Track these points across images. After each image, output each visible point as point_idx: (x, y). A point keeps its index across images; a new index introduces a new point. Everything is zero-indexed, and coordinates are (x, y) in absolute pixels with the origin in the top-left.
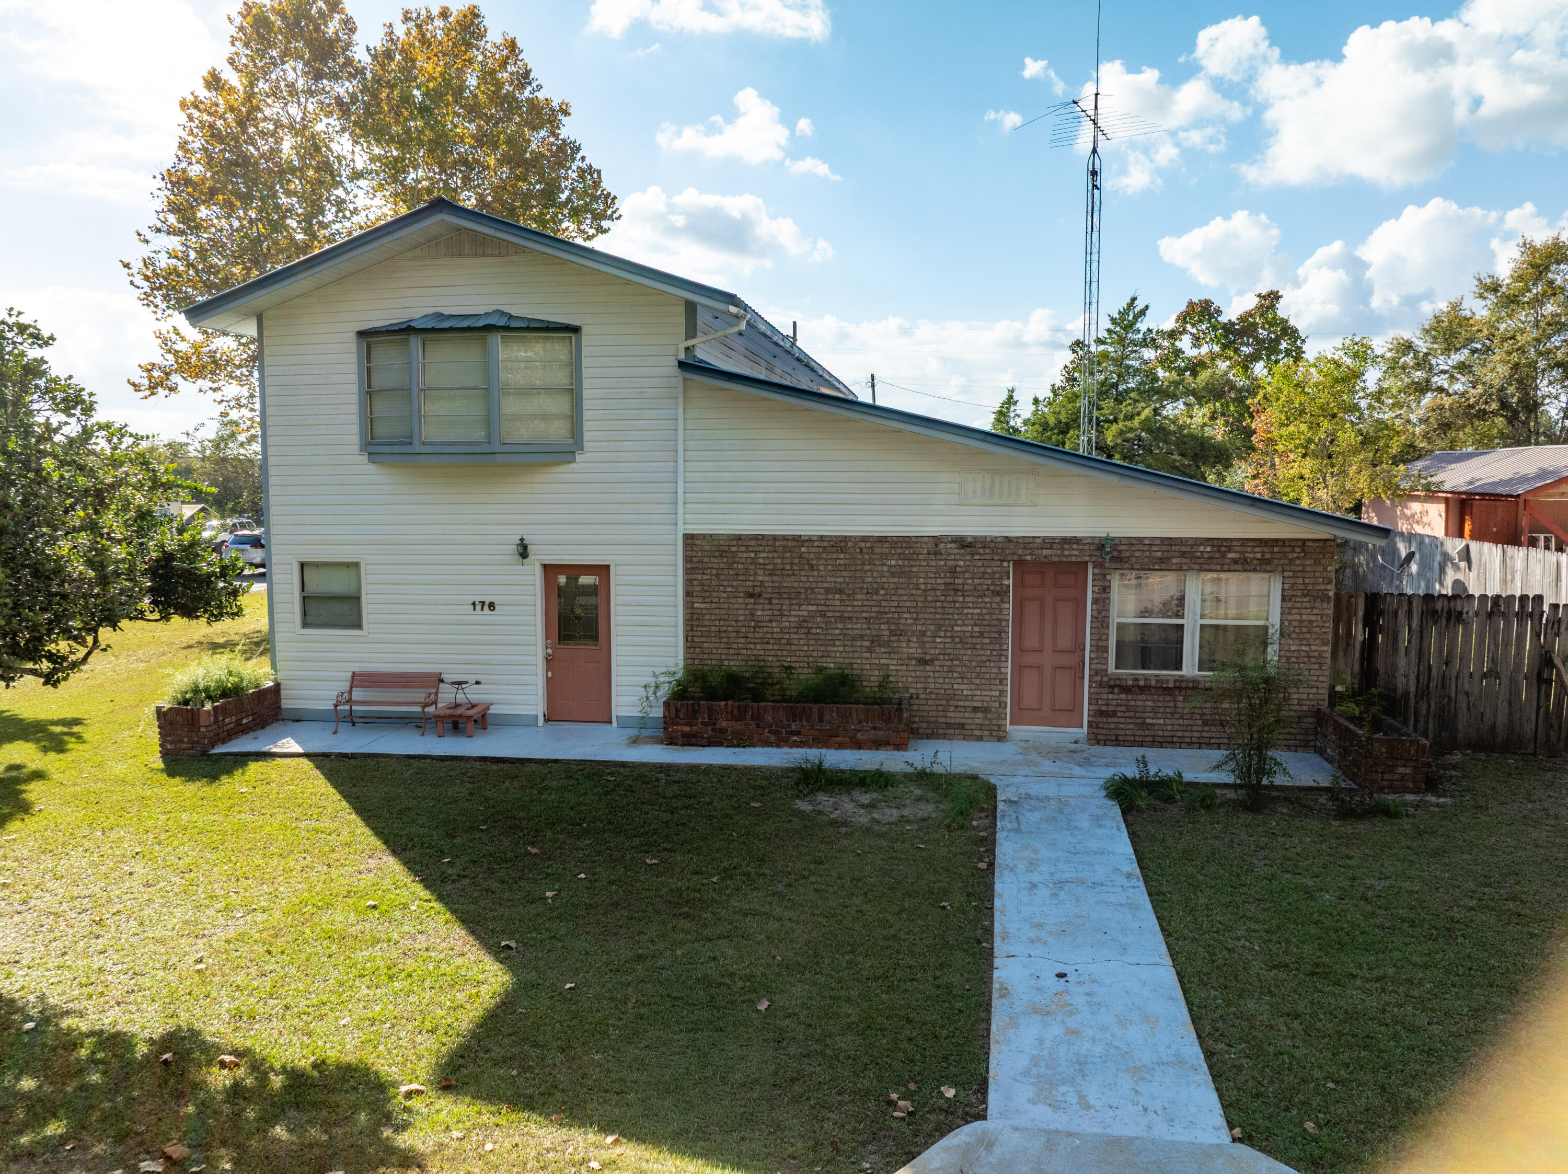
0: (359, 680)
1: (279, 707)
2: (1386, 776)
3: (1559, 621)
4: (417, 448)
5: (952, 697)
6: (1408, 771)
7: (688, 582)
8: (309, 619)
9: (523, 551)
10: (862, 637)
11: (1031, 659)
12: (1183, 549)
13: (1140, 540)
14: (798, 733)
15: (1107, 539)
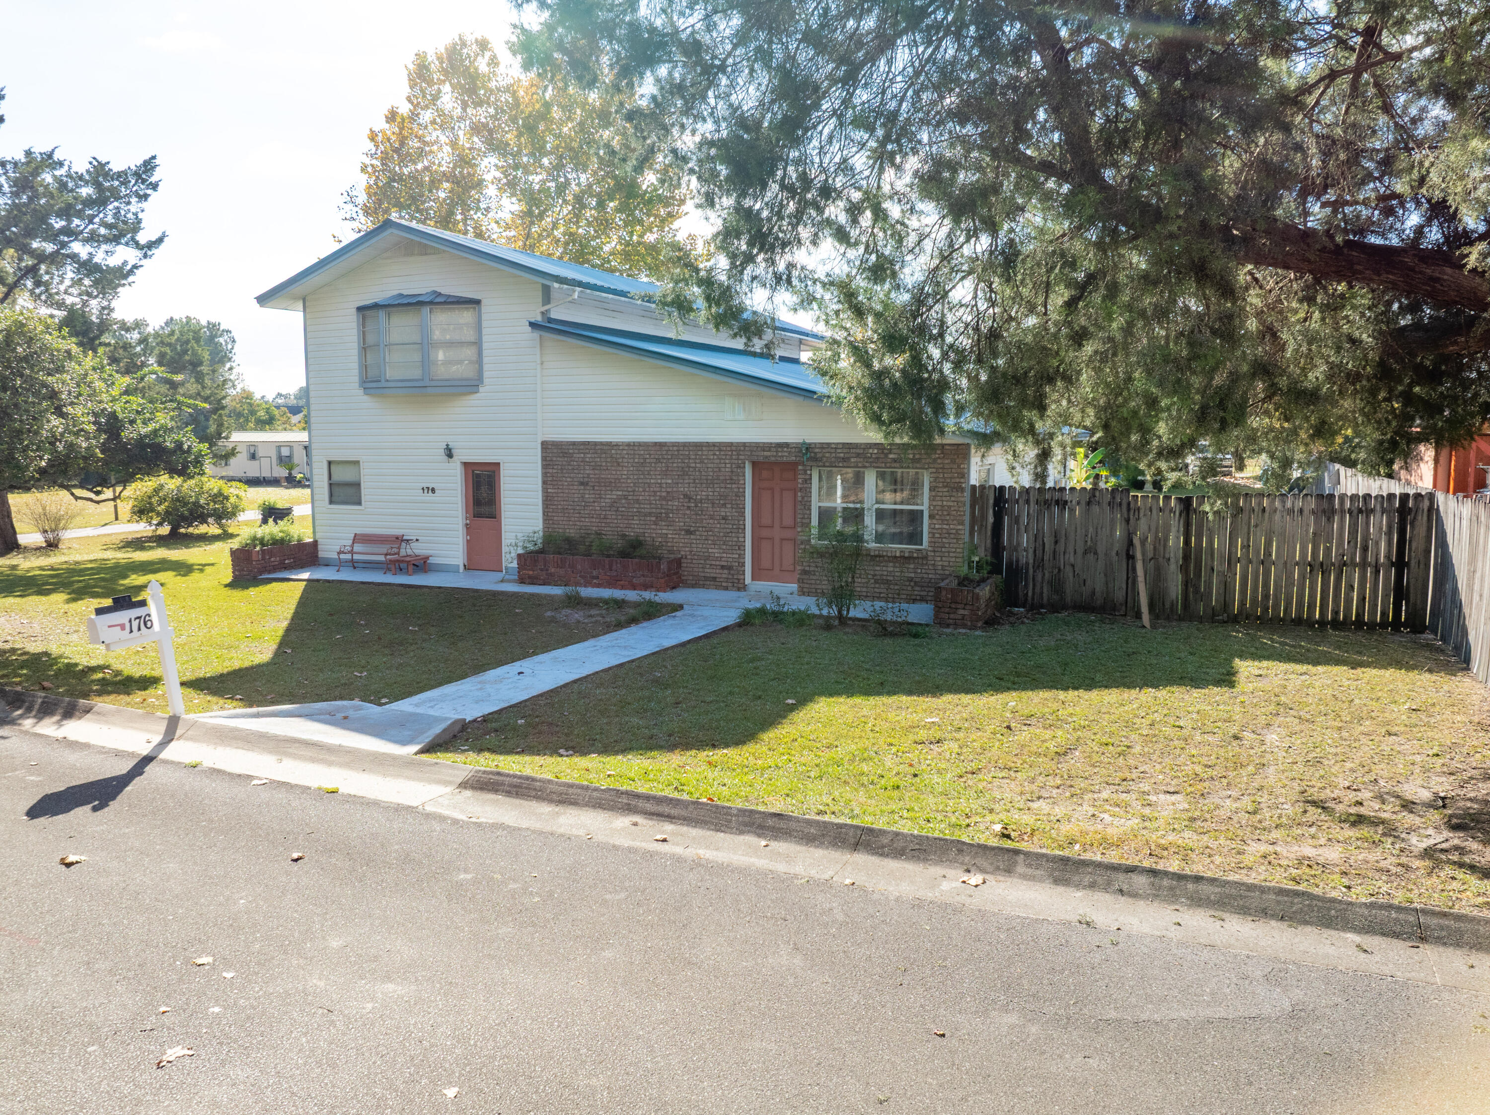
0: (358, 538)
1: (317, 556)
2: (952, 616)
3: (1139, 509)
4: (383, 384)
5: (708, 558)
6: (966, 612)
7: (545, 474)
8: (334, 499)
9: (449, 453)
10: (650, 514)
11: (765, 533)
12: (858, 451)
13: (829, 444)
14: (597, 578)
15: (804, 443)
